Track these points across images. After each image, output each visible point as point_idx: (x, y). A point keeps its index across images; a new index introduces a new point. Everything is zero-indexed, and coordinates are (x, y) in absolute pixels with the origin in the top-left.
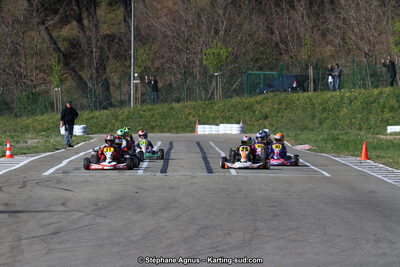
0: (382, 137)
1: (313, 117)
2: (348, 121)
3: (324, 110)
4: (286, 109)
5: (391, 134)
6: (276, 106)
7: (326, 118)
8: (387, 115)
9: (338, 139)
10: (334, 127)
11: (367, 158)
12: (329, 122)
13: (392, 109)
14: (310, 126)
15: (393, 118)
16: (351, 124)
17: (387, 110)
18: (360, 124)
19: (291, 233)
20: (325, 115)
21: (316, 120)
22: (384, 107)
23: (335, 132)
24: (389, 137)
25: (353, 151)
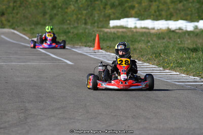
0: (106, 30)
1: (45, 14)
2: (75, 17)
3: (54, 7)
4: (20, 7)
5: (114, 28)
6: (11, 4)
7: (56, 15)
8: (109, 11)
9: (69, 32)
10: (63, 22)
11: (99, 48)
12: (59, 18)
13: (113, 6)
14: (42, 21)
15: (114, 14)
16: (78, 19)
17: (108, 7)
18: (85, 20)
19: (58, 112)
20: (55, 12)
21: (47, 16)
22: (106, 4)
23: (65, 27)
24: (113, 30)
25: (86, 42)
